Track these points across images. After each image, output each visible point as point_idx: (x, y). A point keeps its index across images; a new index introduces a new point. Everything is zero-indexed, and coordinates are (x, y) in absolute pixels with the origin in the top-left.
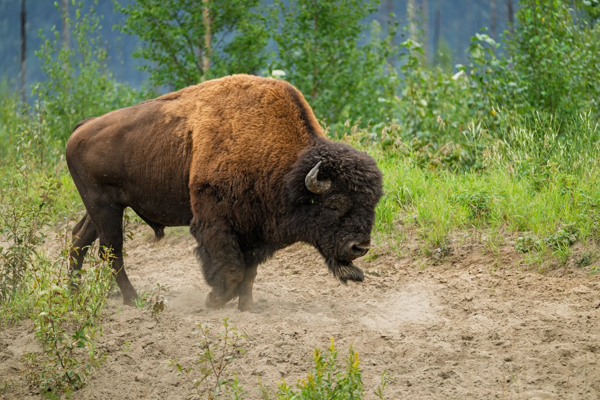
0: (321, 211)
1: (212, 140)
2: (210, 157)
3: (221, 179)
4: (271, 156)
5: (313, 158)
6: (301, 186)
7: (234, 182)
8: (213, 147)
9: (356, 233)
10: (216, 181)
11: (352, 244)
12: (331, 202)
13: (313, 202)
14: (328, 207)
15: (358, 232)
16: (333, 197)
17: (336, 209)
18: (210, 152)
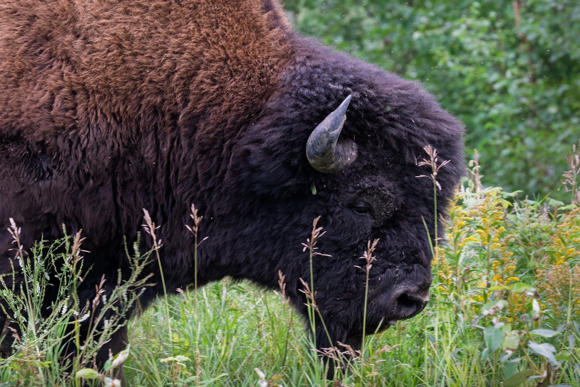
0: (331, 214)
1: (21, 34)
2: (20, 73)
3: (57, 128)
4: (198, 78)
5: (326, 88)
6: (293, 155)
7: (92, 139)
8: (25, 52)
9: (409, 264)
10: (44, 133)
11: (399, 290)
12: (360, 194)
13: (314, 192)
14: (351, 206)
15: (414, 262)
16: (366, 182)
17: (369, 209)
18: (17, 63)
